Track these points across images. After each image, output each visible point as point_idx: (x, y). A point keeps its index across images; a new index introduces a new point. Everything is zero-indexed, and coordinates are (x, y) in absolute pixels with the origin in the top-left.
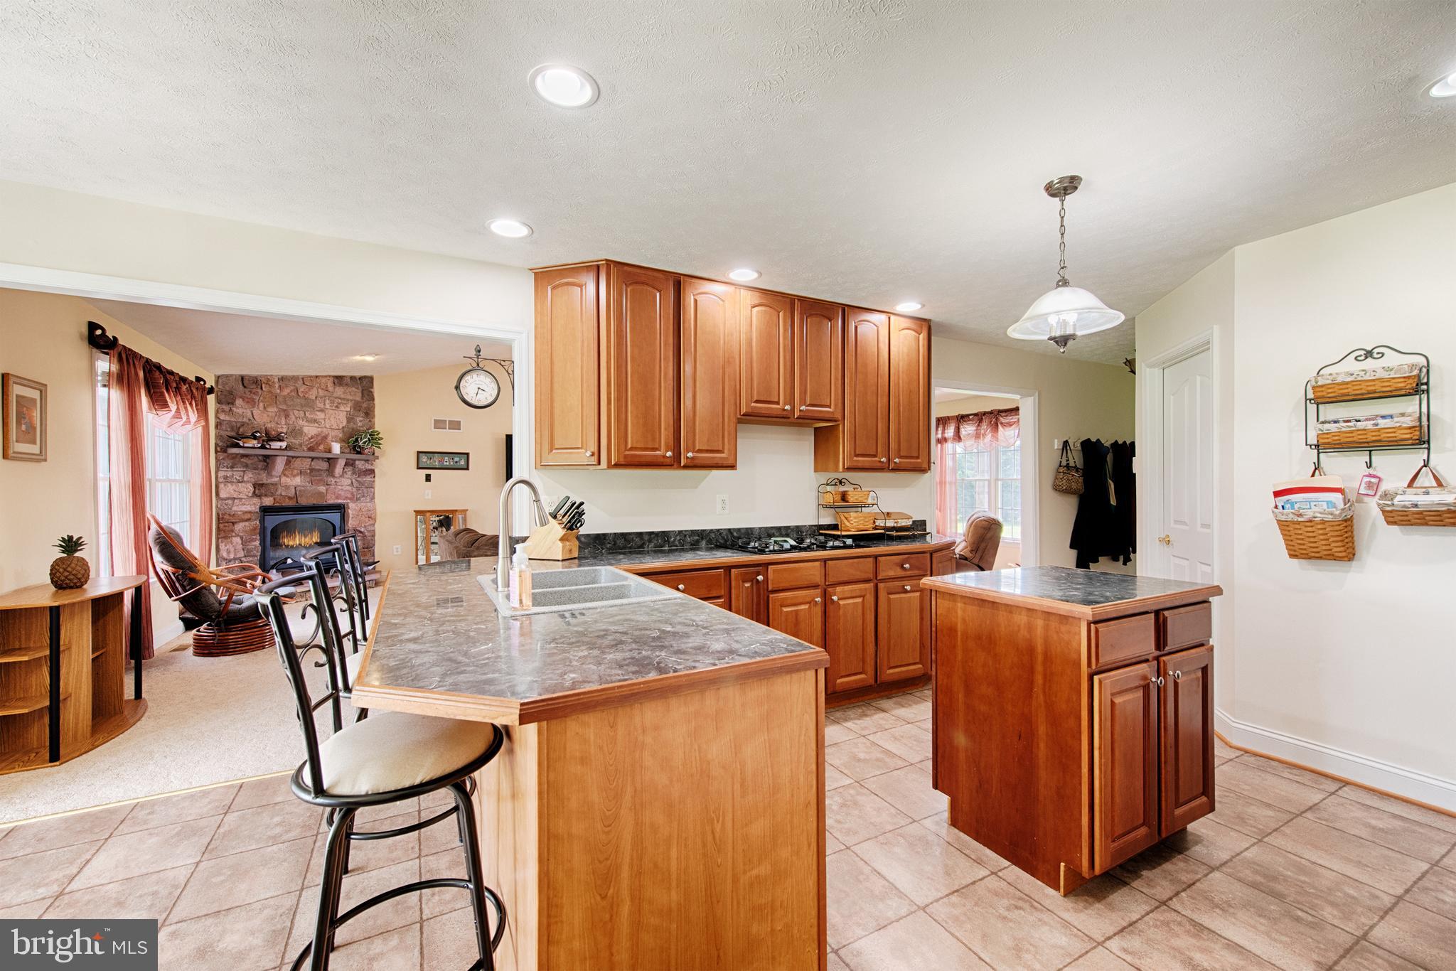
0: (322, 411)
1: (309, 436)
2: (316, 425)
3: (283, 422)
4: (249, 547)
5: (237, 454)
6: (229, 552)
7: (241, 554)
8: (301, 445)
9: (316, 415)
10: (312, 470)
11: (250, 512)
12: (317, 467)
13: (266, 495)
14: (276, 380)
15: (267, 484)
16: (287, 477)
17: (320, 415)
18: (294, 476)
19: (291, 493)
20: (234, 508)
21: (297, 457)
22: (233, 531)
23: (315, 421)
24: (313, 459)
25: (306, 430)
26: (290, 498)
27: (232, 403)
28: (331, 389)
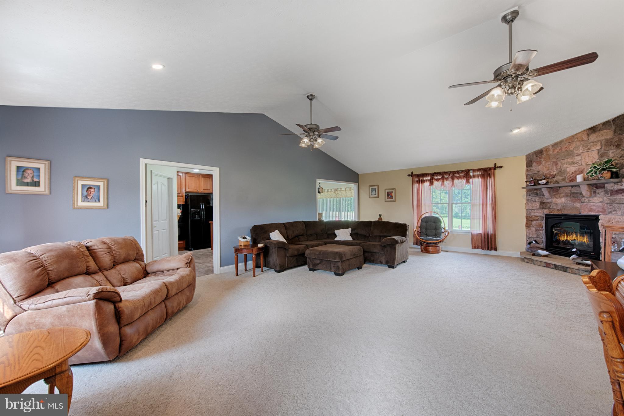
0: (579, 155)
1: (571, 173)
2: (575, 165)
3: (555, 168)
4: (538, 233)
5: (533, 189)
6: (529, 234)
7: (535, 236)
8: (564, 179)
9: (575, 159)
10: (571, 194)
11: (537, 216)
12: (575, 192)
13: (545, 208)
14: (551, 147)
15: (546, 203)
16: (557, 198)
17: (578, 158)
18: (561, 198)
19: (559, 207)
20: (532, 214)
21: (562, 187)
22: (531, 224)
23: (574, 163)
24: (572, 186)
25: (568, 170)
26: (558, 210)
27: (532, 166)
28: (585, 138)
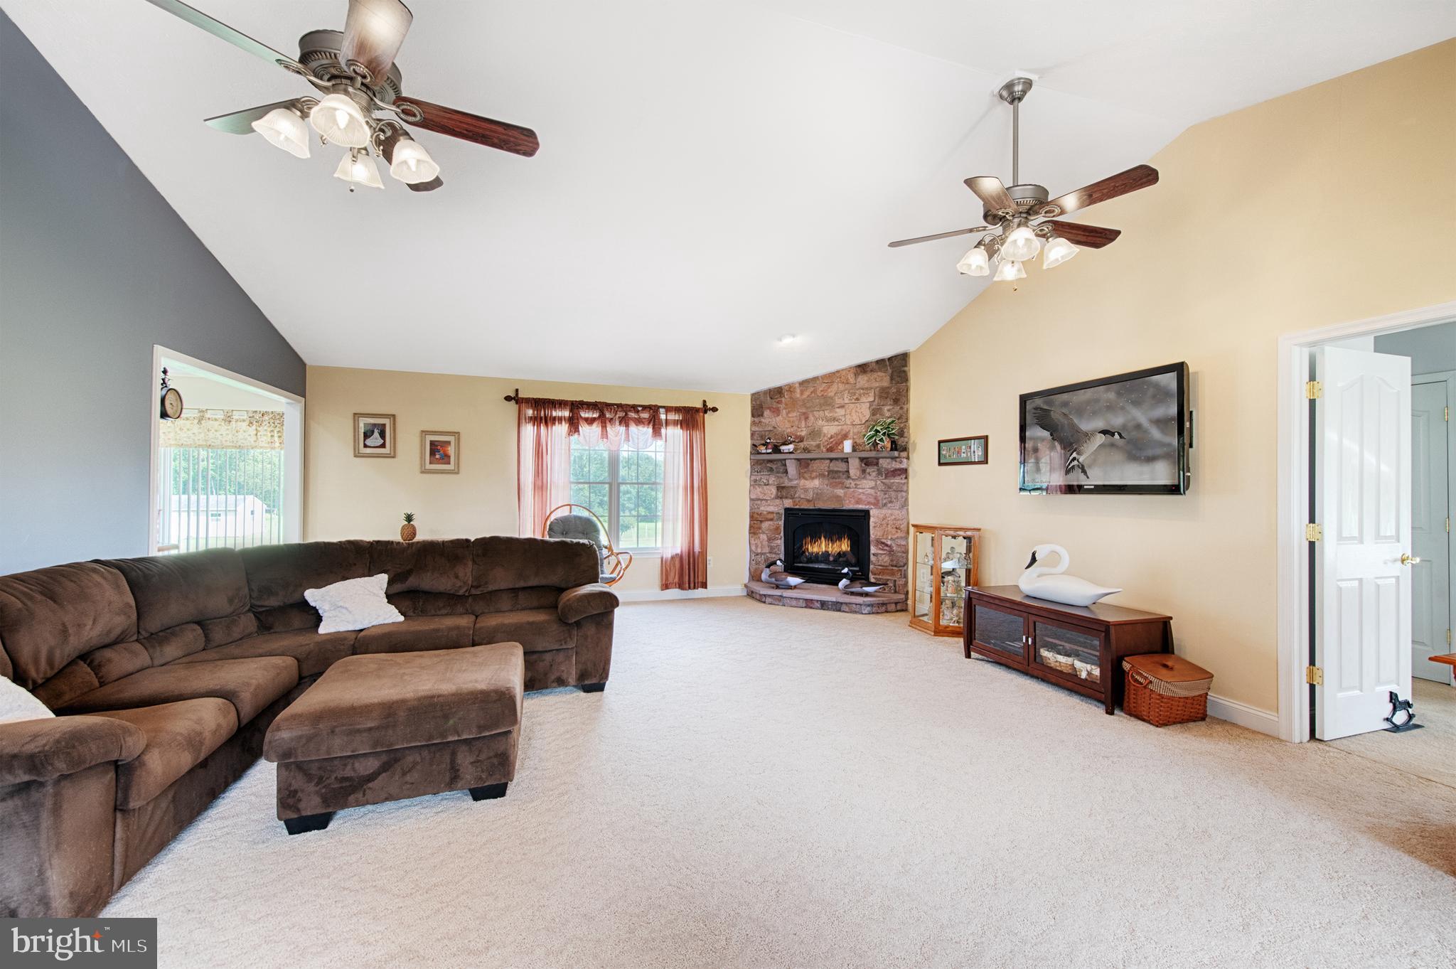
0: (842, 407)
1: (829, 436)
2: (836, 423)
3: (803, 424)
4: (772, 545)
5: (764, 460)
6: (757, 547)
7: (767, 550)
8: (818, 446)
9: (836, 412)
10: (830, 472)
11: (773, 513)
12: (836, 469)
13: (786, 498)
14: (797, 385)
15: (788, 487)
16: (806, 479)
17: (840, 412)
18: (813, 478)
19: (810, 495)
20: (762, 508)
21: (815, 459)
22: (760, 528)
23: (834, 419)
24: (831, 460)
25: (825, 430)
26: (808, 501)
27: (762, 415)
28: (852, 380)
